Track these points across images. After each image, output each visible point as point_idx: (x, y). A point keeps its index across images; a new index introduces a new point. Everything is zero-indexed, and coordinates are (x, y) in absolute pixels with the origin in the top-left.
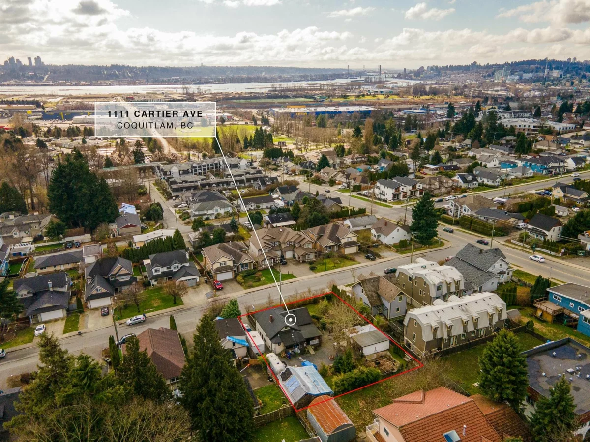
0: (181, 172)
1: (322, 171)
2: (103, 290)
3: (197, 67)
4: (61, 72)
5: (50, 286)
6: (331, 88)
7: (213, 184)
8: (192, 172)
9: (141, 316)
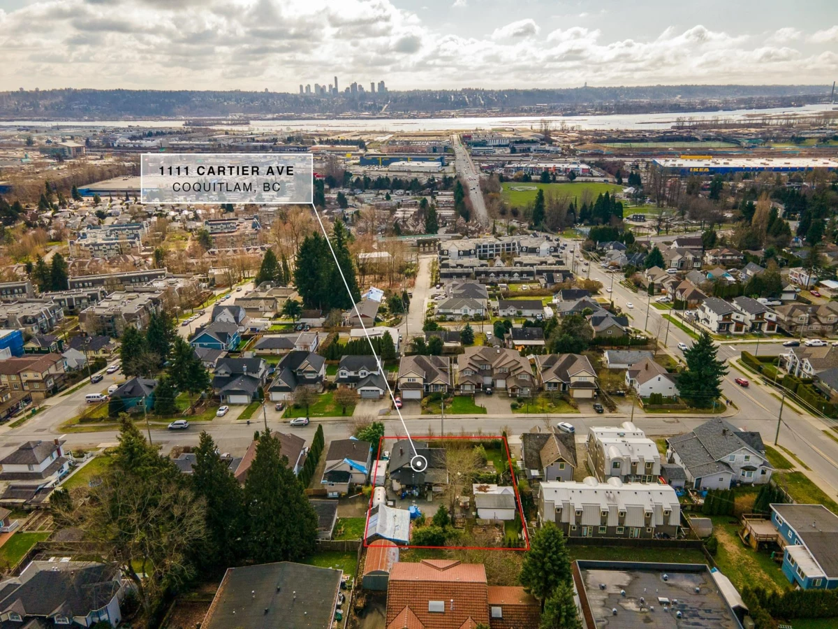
0: (461, 253)
1: (647, 271)
2: (285, 385)
3: (576, 89)
4: (402, 101)
5: (245, 370)
6: (784, 122)
7: (491, 272)
8: (475, 253)
9: (304, 419)
